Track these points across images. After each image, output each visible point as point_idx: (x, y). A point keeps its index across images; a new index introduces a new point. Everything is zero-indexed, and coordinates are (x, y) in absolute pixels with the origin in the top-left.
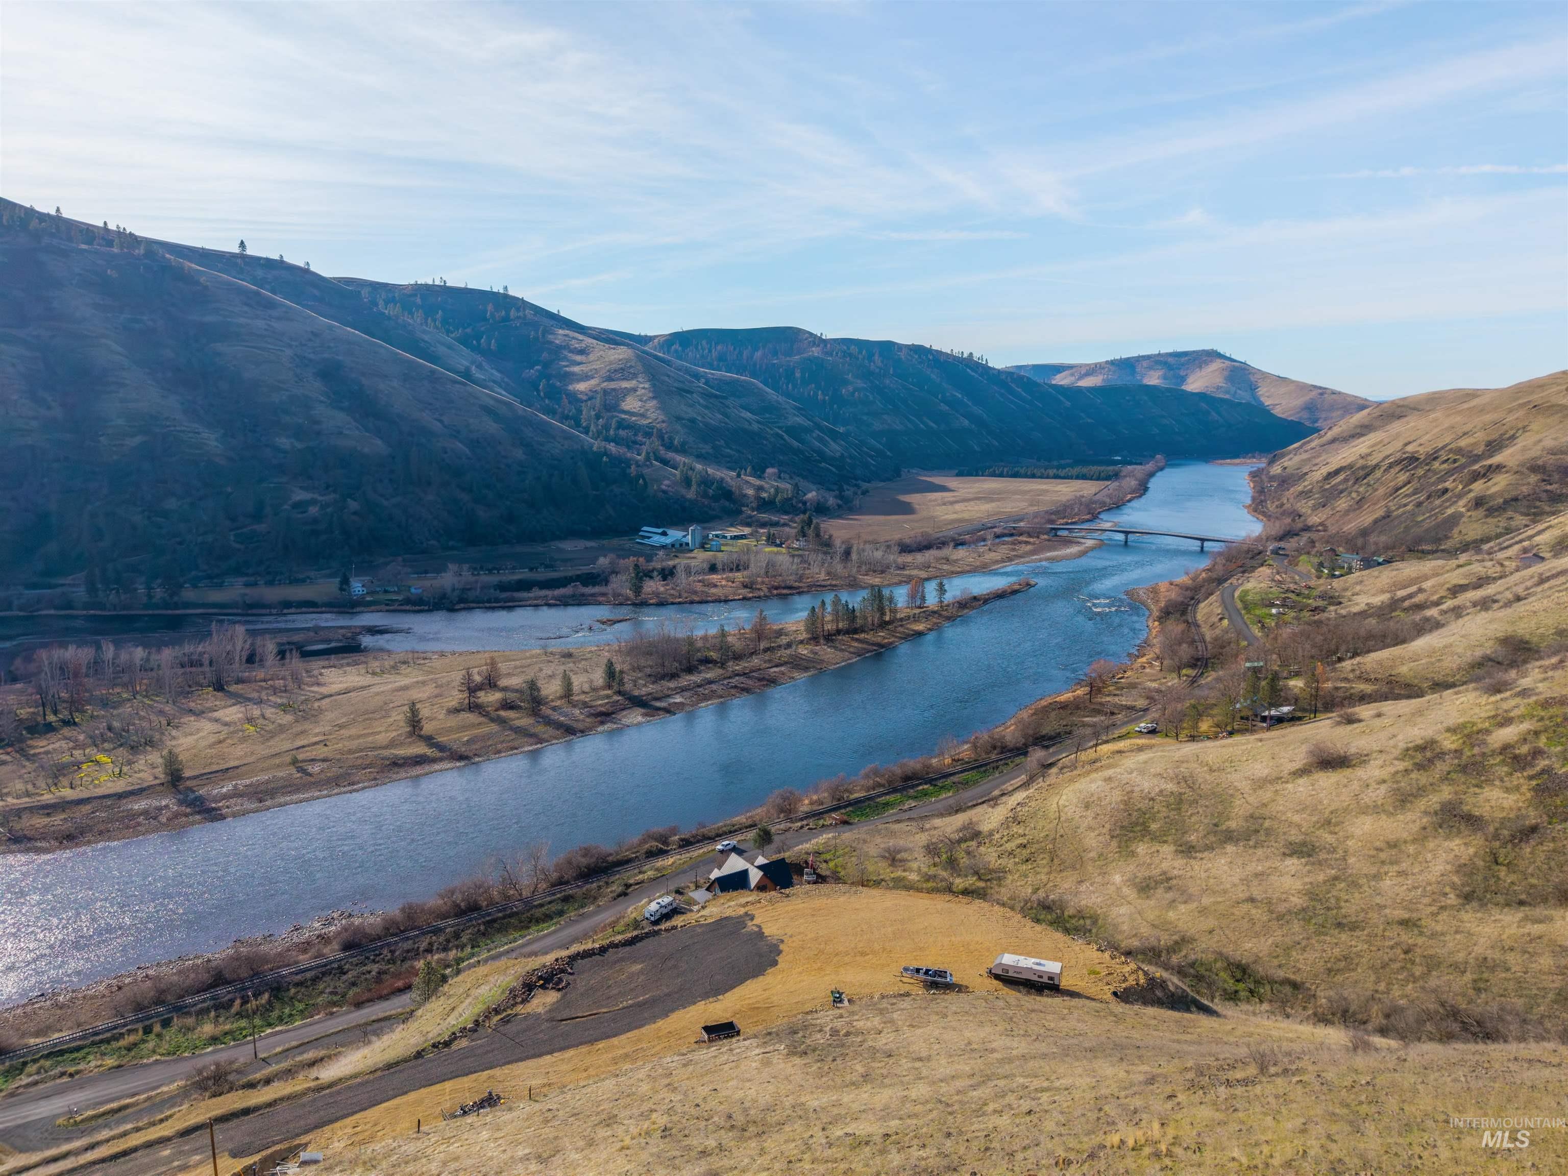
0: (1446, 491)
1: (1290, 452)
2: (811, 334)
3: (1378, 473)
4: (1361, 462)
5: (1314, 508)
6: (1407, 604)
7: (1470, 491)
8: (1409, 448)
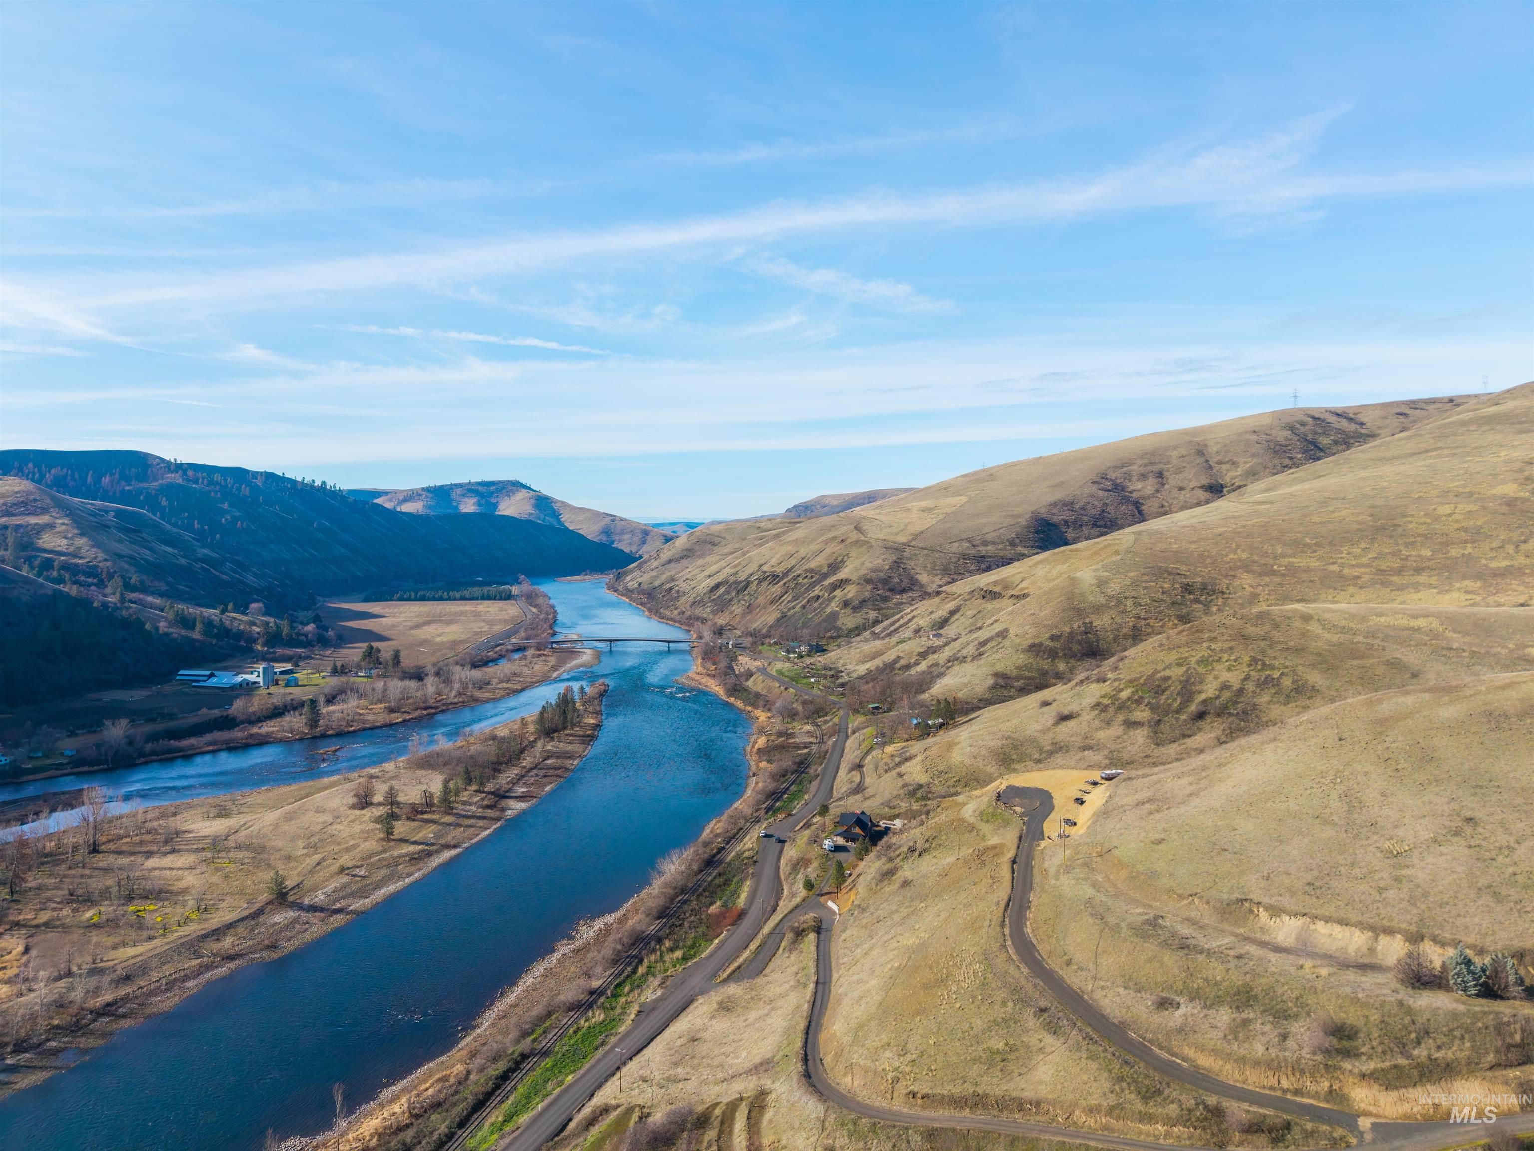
0: (819, 597)
1: (632, 571)
2: (163, 460)
3: (753, 587)
4: (732, 579)
5: (714, 613)
6: (898, 666)
7: (835, 597)
8: (765, 568)
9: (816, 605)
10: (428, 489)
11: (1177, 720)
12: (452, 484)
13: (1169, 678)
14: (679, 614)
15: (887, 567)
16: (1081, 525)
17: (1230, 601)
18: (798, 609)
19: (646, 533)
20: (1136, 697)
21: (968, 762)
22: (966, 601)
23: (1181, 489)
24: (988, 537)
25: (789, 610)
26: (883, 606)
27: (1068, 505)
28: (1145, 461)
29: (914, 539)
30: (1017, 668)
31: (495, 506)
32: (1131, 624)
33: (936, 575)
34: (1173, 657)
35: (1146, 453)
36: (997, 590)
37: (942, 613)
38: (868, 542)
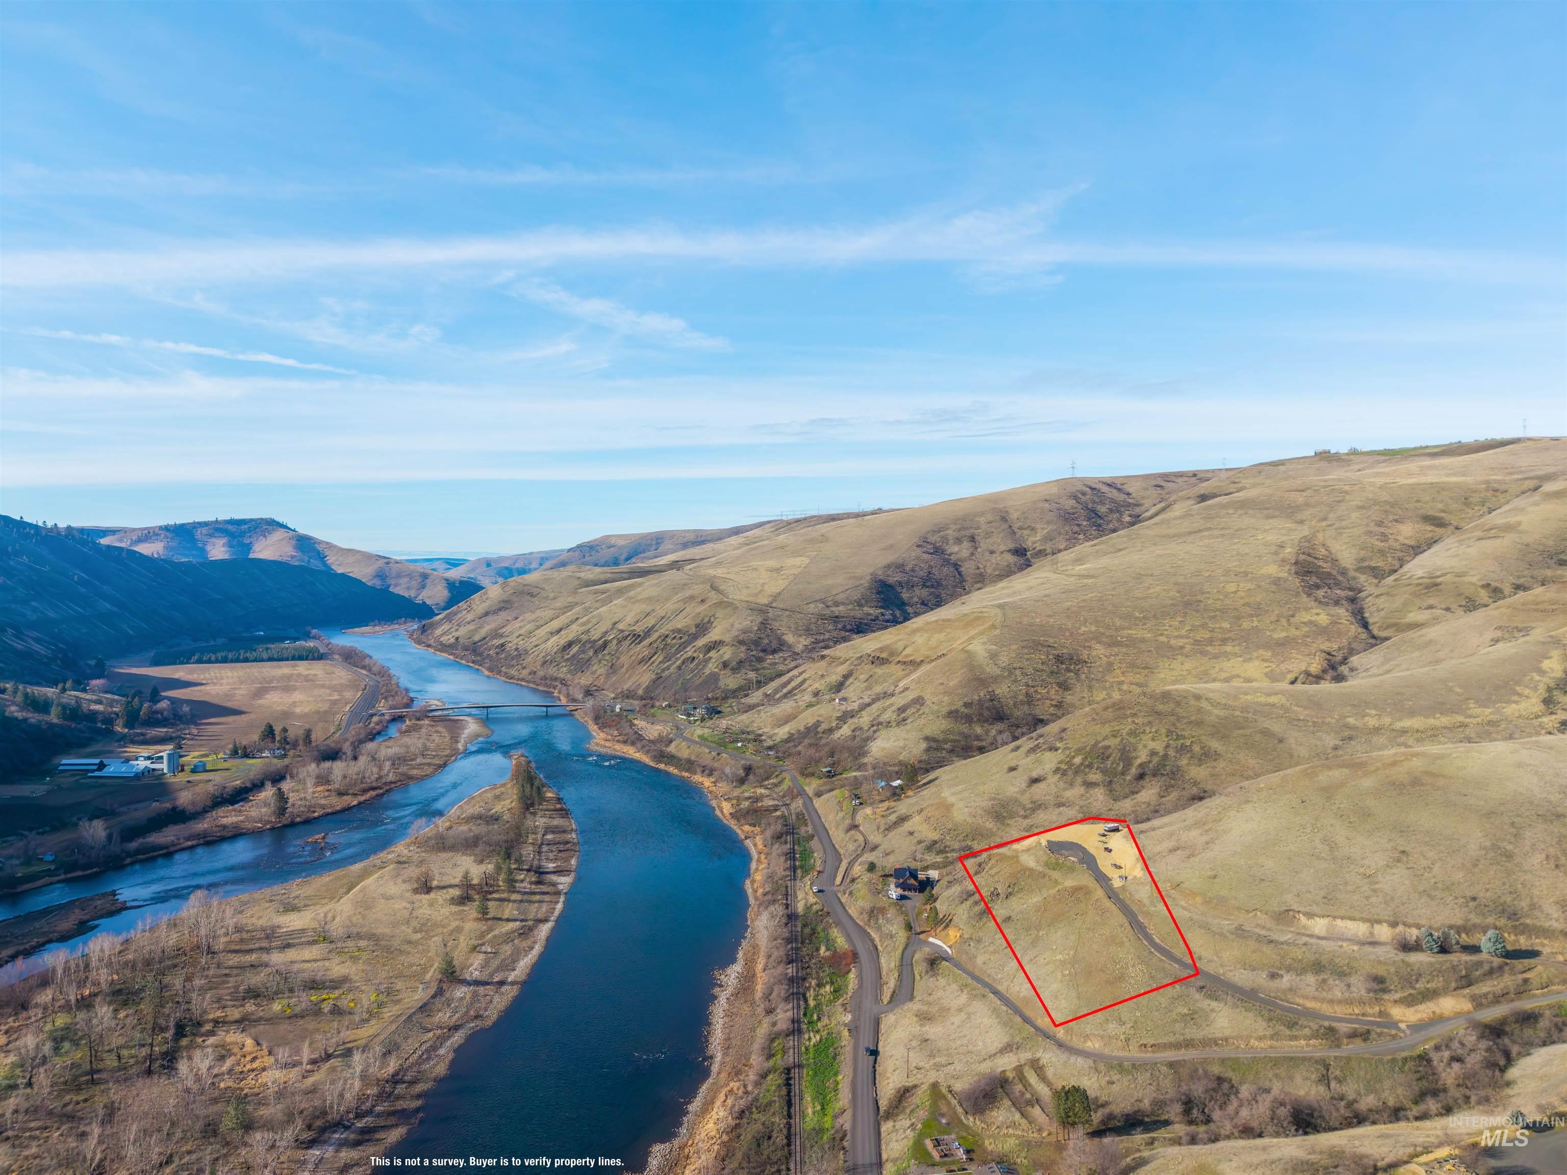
0: (693, 659)
1: (439, 623)
3: (612, 646)
4: (584, 638)
5: (573, 673)
7: (711, 658)
8: (621, 626)
9: (692, 666)
10: (167, 528)
11: (1124, 780)
12: (194, 522)
13: (1109, 747)
14: (530, 674)
15: (756, 628)
16: (913, 586)
17: (1092, 669)
18: (673, 669)
19: (425, 576)
20: (1087, 763)
21: (969, 820)
22: (856, 665)
23: (992, 552)
24: (840, 597)
25: (663, 670)
26: (759, 666)
27: (899, 567)
28: (958, 526)
29: (774, 600)
30: (942, 732)
31: (248, 547)
32: (1024, 691)
33: (800, 636)
34: (1106, 730)
35: (958, 519)
36: (884, 655)
37: (834, 678)
38: (732, 604)
